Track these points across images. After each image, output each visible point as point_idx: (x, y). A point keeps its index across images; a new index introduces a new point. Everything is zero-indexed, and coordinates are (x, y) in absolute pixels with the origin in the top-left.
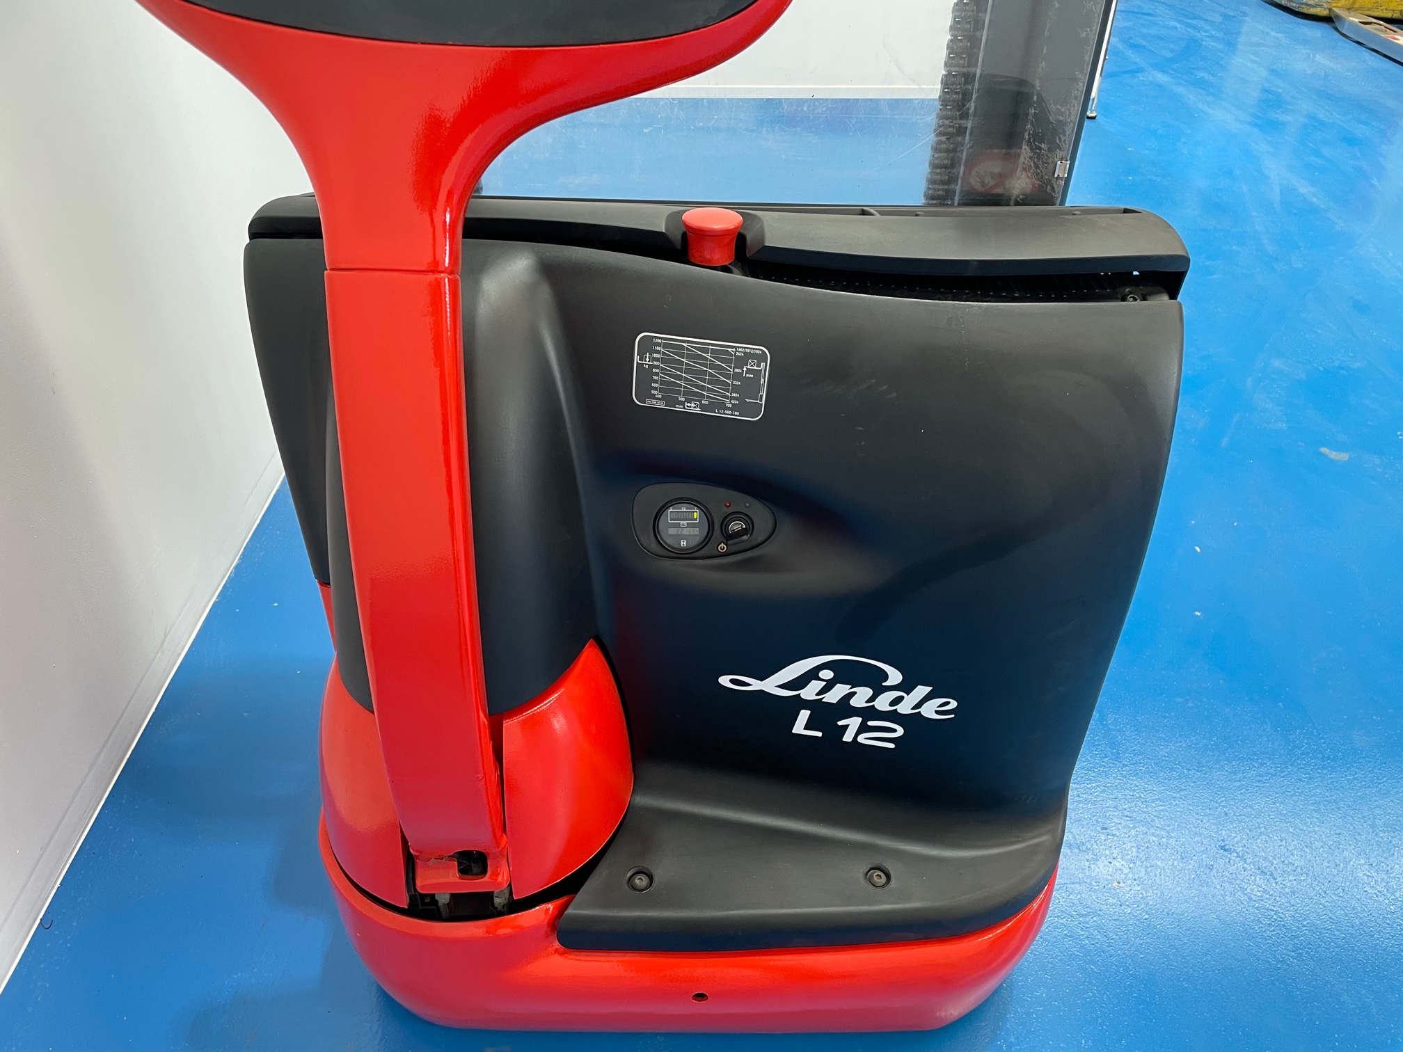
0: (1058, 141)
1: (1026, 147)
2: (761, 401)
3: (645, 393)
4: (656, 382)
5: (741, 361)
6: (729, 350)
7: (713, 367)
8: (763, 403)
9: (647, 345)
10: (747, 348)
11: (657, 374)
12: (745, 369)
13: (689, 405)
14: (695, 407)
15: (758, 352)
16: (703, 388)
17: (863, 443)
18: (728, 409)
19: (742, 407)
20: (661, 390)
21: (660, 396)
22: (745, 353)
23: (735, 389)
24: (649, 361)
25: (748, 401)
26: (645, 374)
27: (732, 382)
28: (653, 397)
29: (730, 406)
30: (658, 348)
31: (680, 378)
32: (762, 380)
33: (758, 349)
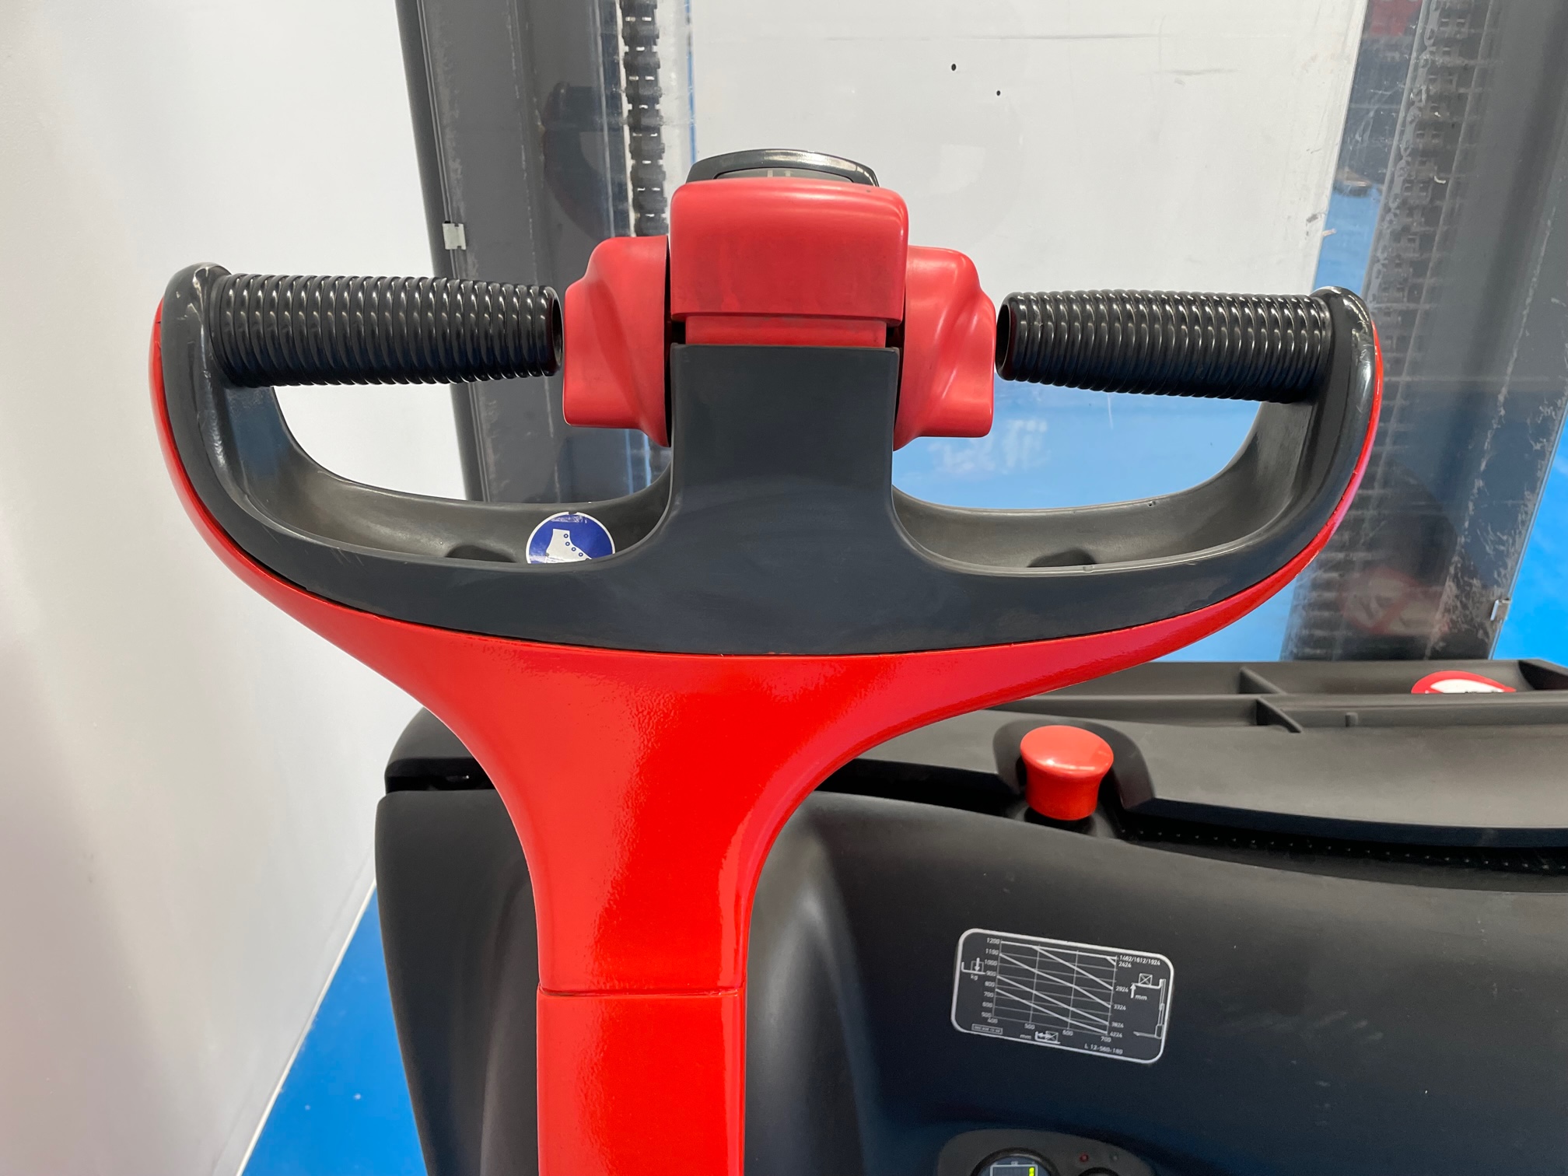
0: (1496, 576)
1: (1452, 584)
2: (1159, 1034)
3: (970, 1014)
4: (990, 1000)
5: (1127, 976)
6: (1108, 958)
7: (1082, 982)
8: (1163, 1038)
9: (976, 948)
10: (1137, 956)
11: (991, 990)
12: (1133, 988)
13: (1041, 1035)
14: (1051, 1039)
15: (1154, 962)
16: (1065, 1013)
17: (1327, 1105)
18: (1105, 1044)
19: (1126, 1043)
20: (998, 1013)
21: (995, 1021)
22: (1133, 963)
23: (1117, 1016)
24: (980, 970)
25: (1138, 1034)
26: (974, 989)
27: (1113, 1007)
28: (984, 1021)
29: (1109, 1040)
30: (995, 952)
31: (1028, 996)
32: (1162, 1005)
33: (1155, 959)
